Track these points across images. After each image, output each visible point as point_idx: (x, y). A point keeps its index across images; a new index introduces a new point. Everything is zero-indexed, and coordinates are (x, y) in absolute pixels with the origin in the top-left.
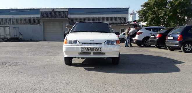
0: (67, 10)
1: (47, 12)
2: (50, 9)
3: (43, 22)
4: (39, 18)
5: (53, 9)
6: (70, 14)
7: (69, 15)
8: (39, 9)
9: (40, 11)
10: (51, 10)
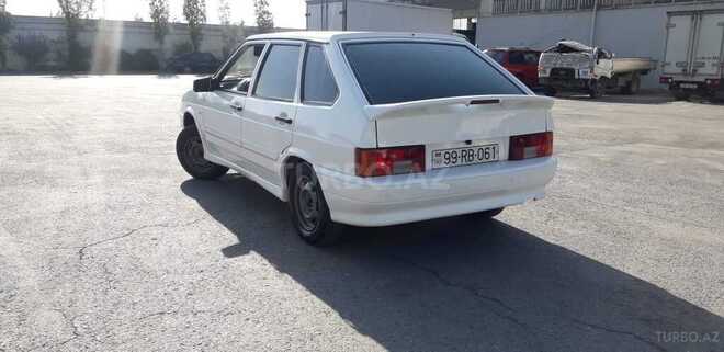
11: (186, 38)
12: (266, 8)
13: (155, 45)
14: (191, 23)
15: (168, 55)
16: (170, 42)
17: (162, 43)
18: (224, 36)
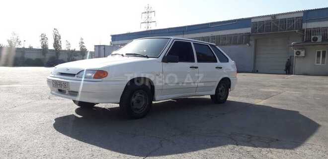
0: (302, 15)
1: (263, 21)
2: (269, 16)
3: (256, 41)
4: (249, 33)
5: (274, 16)
6: (307, 21)
7: (303, 24)
8: (250, 19)
9: (253, 21)
10: (270, 18)
11: (54, 55)
12: (83, 45)
13: (42, 57)
14: (56, 50)
15: (47, 60)
16: (48, 56)
17: (45, 56)
18: (68, 54)
